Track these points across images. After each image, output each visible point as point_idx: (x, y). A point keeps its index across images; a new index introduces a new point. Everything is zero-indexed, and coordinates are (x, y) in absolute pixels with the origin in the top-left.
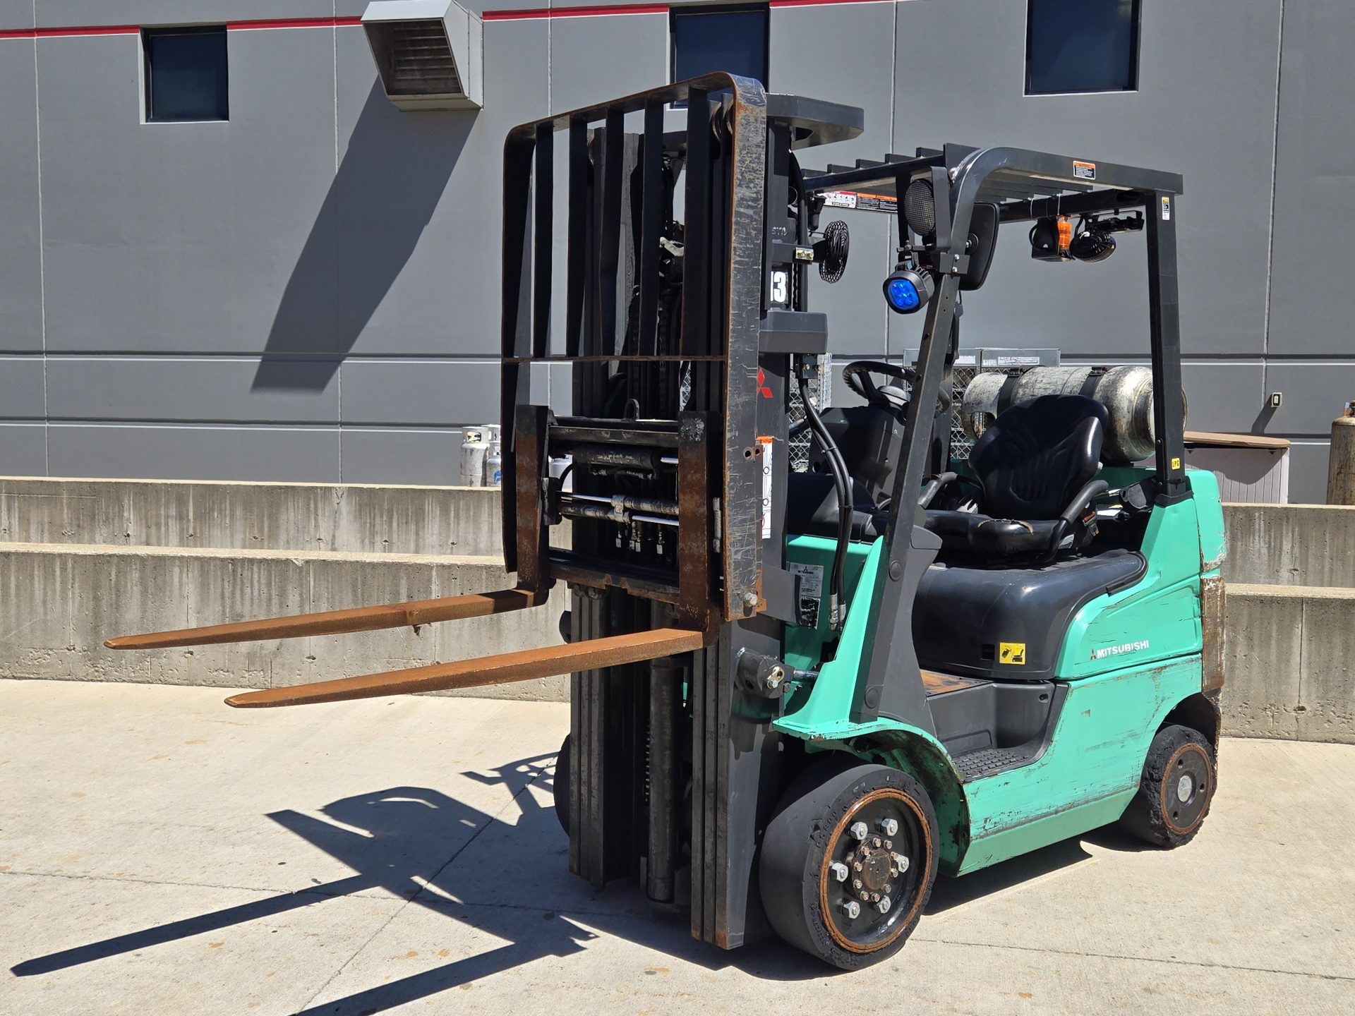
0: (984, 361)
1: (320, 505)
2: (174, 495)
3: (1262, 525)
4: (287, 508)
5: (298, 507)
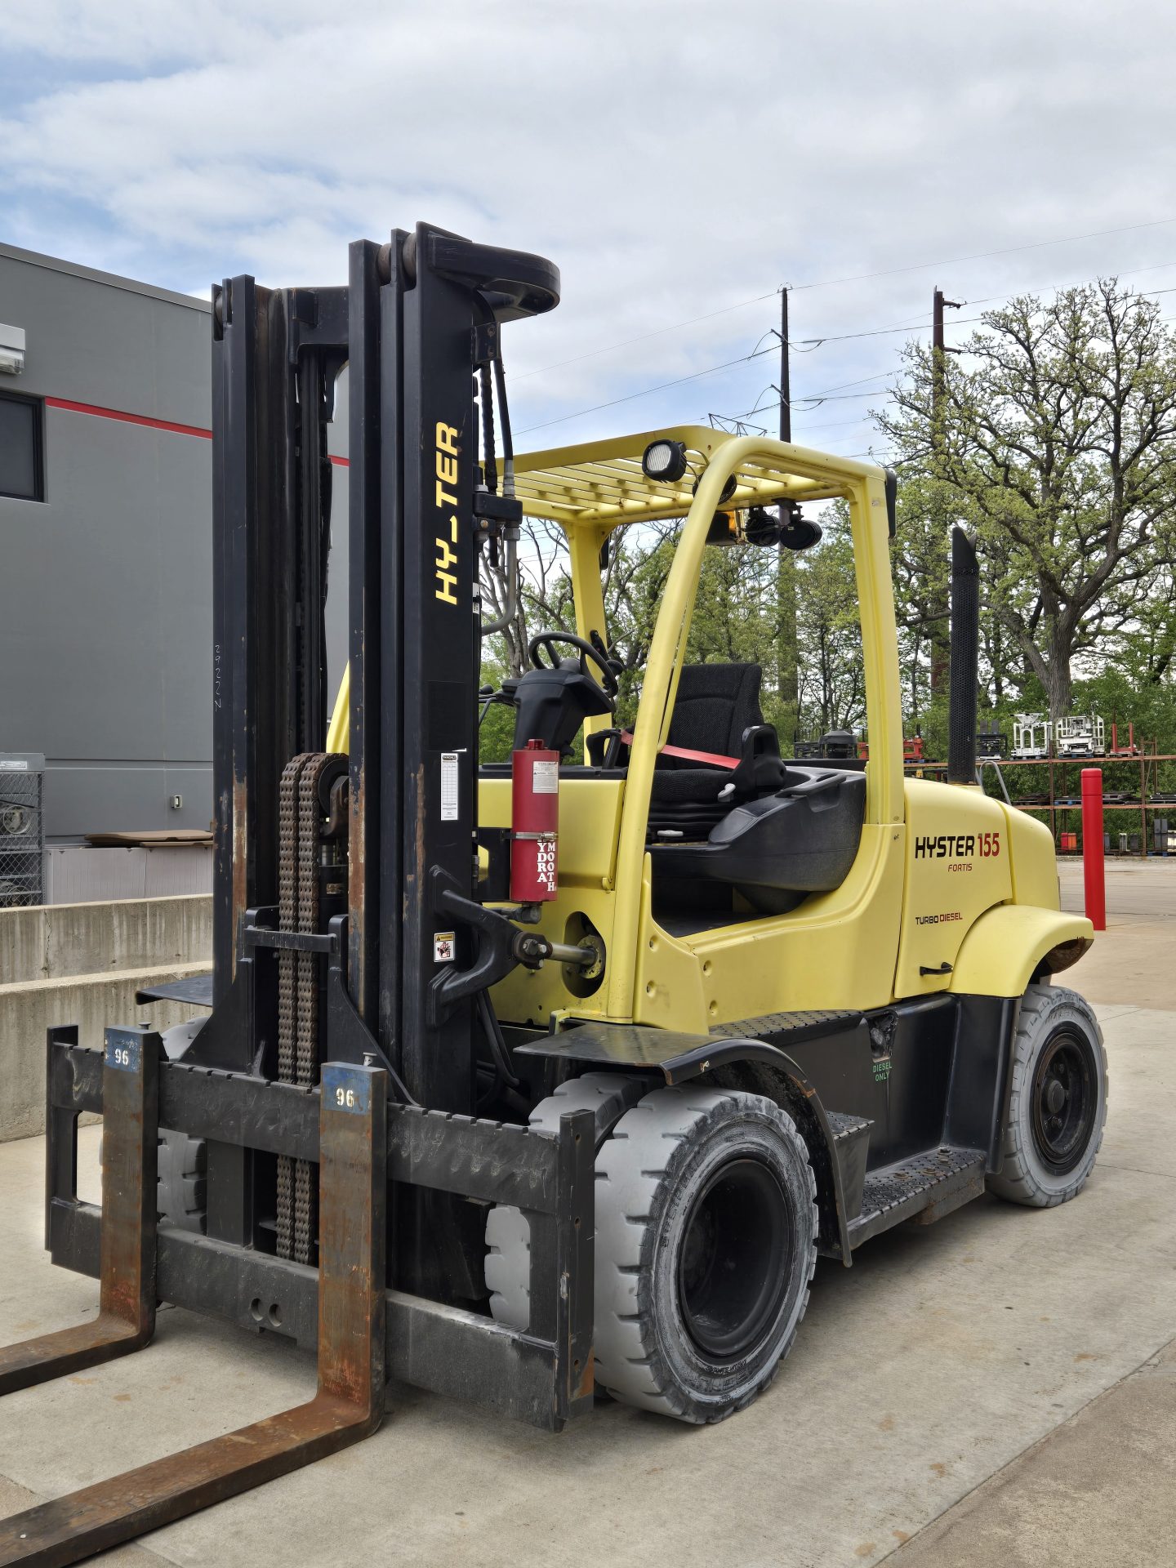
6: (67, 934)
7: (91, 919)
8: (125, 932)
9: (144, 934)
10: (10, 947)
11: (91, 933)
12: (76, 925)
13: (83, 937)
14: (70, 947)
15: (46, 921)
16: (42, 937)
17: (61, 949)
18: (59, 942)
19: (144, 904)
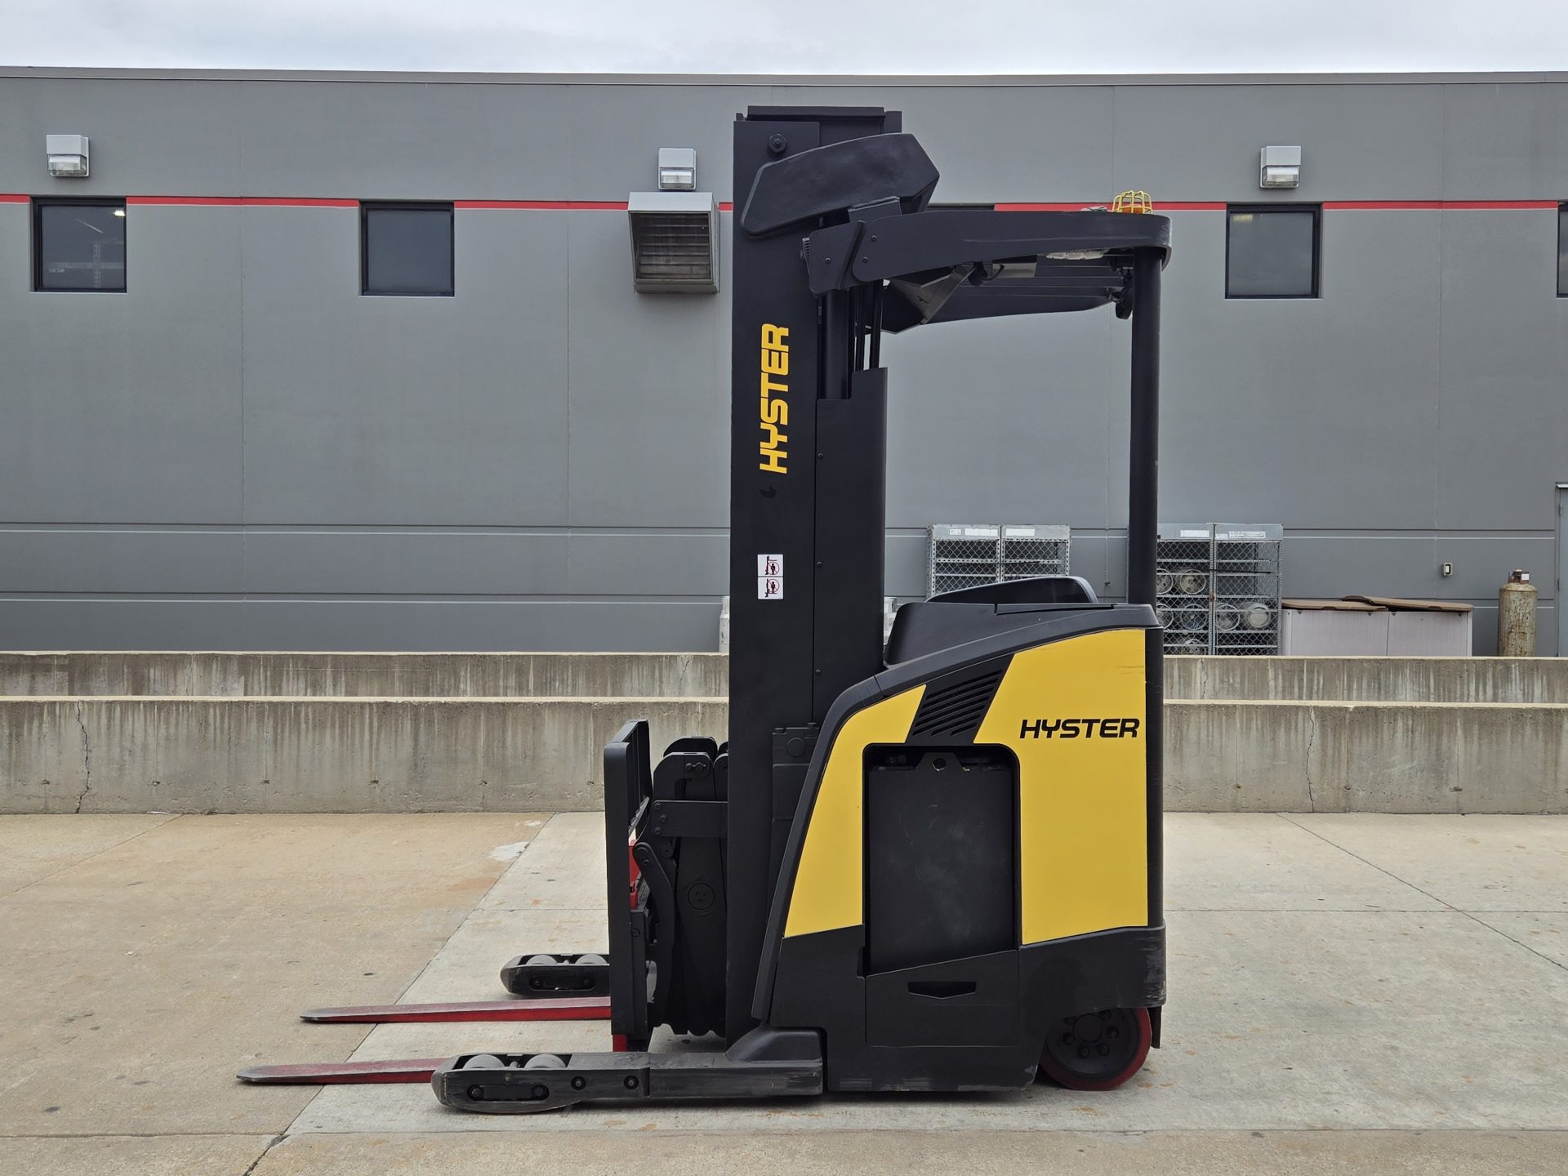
0: (1216, 535)
1: (665, 672)
2: (514, 667)
3: (1518, 675)
4: (631, 677)
5: (643, 675)
6: (1222, 681)
7: (1246, 669)
8: (1280, 684)
10: (1170, 687)
11: (1246, 683)
12: (1231, 674)
13: (1237, 685)
14: (1225, 692)
15: (1203, 668)
17: (1216, 694)
18: (1214, 688)
19: (1303, 660)
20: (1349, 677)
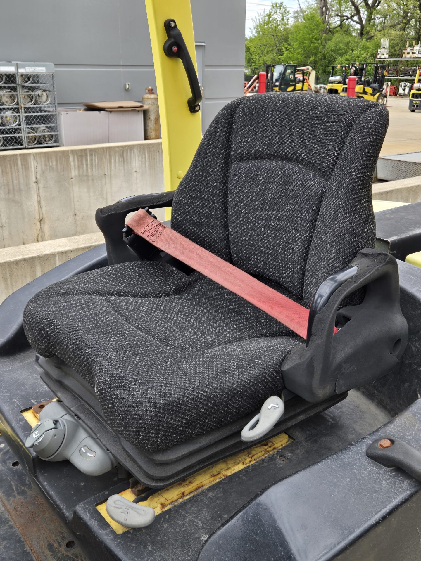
0: (19, 69)
6: (46, 165)
9: (87, 165)
10: (17, 171)
11: (59, 164)
12: (50, 160)
13: (54, 167)
14: (48, 171)
15: (34, 159)
16: (33, 166)
17: (43, 172)
18: (42, 169)
19: (86, 149)
20: (110, 156)
